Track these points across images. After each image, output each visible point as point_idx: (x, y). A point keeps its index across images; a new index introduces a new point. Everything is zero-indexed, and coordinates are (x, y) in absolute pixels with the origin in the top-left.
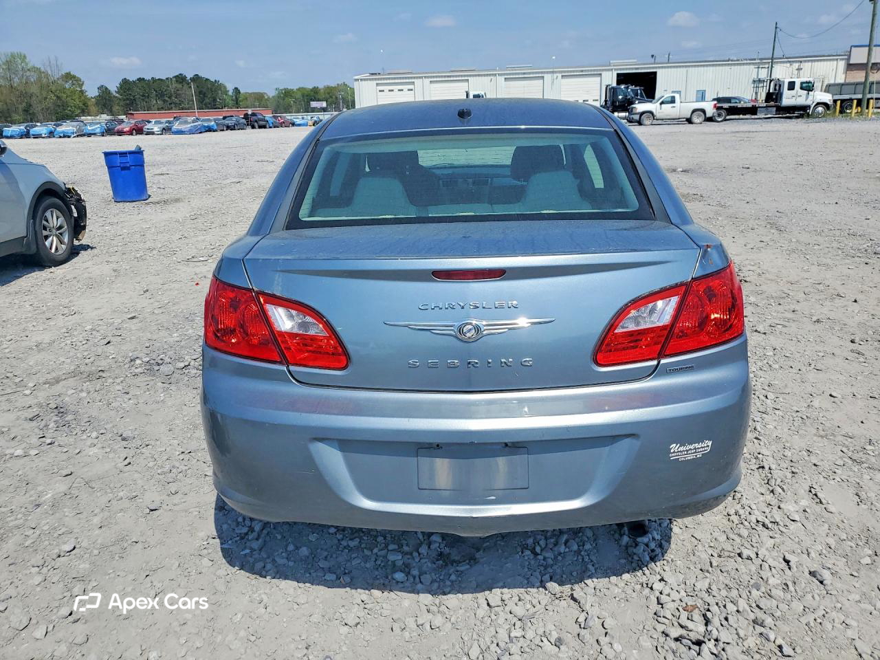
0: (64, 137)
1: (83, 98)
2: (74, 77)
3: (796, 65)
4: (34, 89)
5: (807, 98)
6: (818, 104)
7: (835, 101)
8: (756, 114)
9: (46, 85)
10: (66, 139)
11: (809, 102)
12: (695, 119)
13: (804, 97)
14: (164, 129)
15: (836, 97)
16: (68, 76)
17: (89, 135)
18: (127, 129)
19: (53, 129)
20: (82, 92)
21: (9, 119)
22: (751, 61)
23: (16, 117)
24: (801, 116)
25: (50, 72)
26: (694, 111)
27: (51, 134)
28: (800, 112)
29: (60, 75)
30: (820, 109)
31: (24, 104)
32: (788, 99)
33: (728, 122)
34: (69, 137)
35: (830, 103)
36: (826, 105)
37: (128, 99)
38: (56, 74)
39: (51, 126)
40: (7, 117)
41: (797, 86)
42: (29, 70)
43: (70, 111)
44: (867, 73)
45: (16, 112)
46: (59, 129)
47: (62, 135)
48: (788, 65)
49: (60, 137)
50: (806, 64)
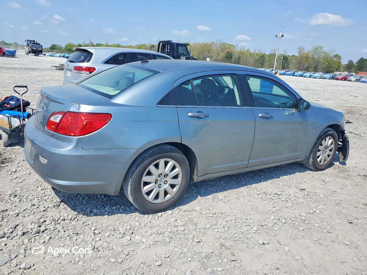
0: (314, 78)
1: (339, 65)
2: (339, 56)
4: (322, 60)
9: (326, 59)
10: (315, 79)
14: (357, 79)
16: (337, 56)
17: (324, 78)
18: (341, 78)
19: (312, 75)
20: (340, 62)
21: (308, 70)
23: (310, 69)
25: (329, 54)
27: (310, 76)
29: (333, 55)
31: (315, 65)
34: (316, 78)
37: (360, 66)
38: (332, 54)
39: (311, 73)
40: (307, 69)
42: (322, 52)
43: (332, 69)
45: (311, 68)
46: (314, 75)
47: (314, 77)
49: (313, 78)
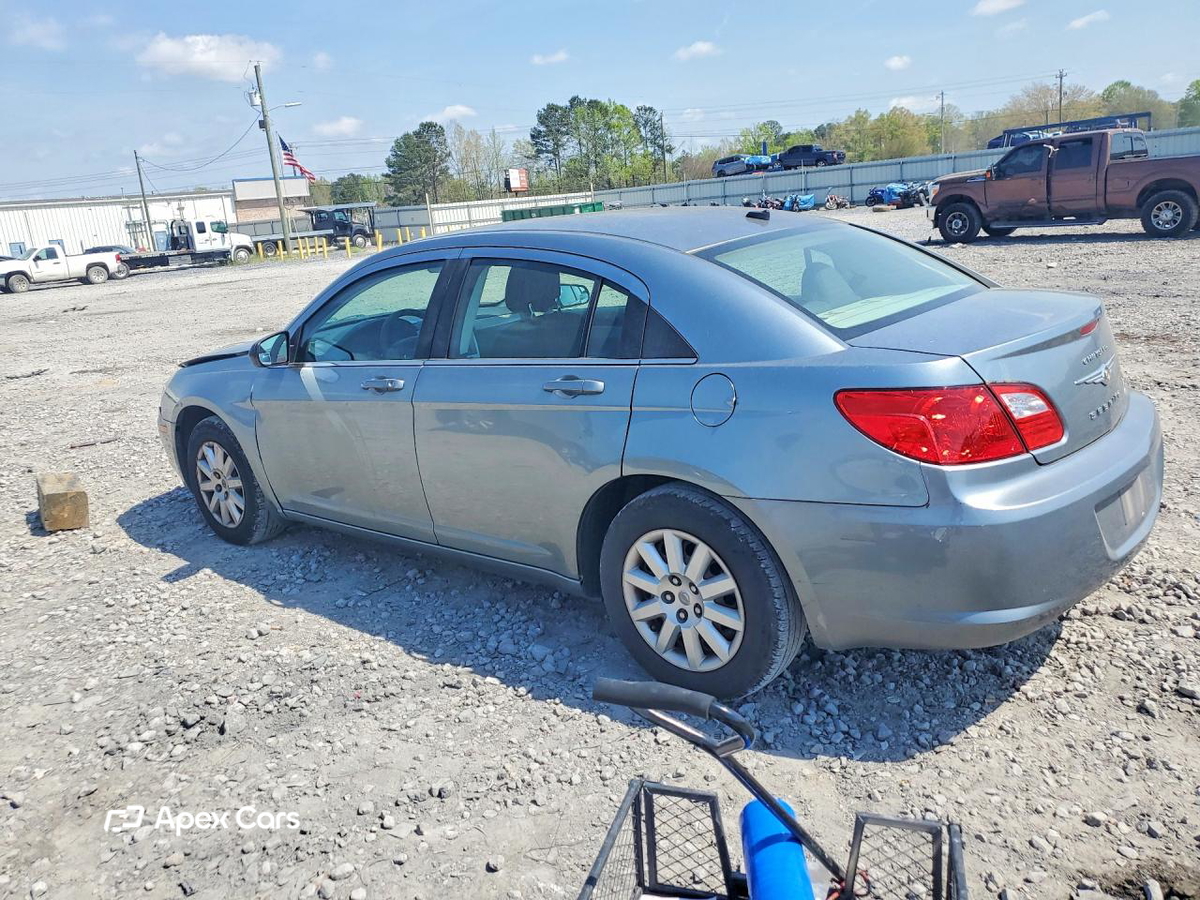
3: (175, 204)
5: (223, 242)
6: (238, 248)
7: (256, 244)
8: (168, 264)
11: (227, 246)
12: (93, 277)
13: (219, 240)
15: (256, 239)
22: (114, 200)
24: (222, 264)
26: (89, 267)
28: (221, 258)
30: (243, 254)
32: (202, 243)
33: (134, 278)
35: (251, 245)
36: (246, 248)
41: (208, 227)
44: (280, 210)
48: (165, 203)
50: (187, 202)
